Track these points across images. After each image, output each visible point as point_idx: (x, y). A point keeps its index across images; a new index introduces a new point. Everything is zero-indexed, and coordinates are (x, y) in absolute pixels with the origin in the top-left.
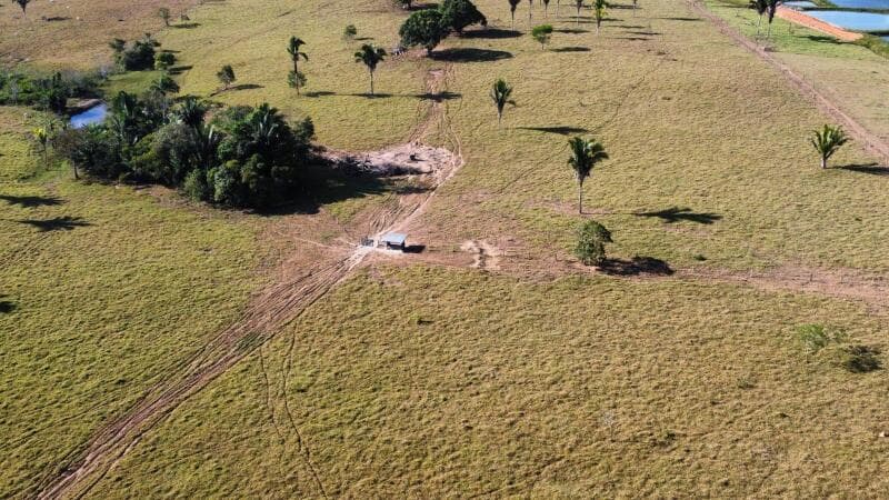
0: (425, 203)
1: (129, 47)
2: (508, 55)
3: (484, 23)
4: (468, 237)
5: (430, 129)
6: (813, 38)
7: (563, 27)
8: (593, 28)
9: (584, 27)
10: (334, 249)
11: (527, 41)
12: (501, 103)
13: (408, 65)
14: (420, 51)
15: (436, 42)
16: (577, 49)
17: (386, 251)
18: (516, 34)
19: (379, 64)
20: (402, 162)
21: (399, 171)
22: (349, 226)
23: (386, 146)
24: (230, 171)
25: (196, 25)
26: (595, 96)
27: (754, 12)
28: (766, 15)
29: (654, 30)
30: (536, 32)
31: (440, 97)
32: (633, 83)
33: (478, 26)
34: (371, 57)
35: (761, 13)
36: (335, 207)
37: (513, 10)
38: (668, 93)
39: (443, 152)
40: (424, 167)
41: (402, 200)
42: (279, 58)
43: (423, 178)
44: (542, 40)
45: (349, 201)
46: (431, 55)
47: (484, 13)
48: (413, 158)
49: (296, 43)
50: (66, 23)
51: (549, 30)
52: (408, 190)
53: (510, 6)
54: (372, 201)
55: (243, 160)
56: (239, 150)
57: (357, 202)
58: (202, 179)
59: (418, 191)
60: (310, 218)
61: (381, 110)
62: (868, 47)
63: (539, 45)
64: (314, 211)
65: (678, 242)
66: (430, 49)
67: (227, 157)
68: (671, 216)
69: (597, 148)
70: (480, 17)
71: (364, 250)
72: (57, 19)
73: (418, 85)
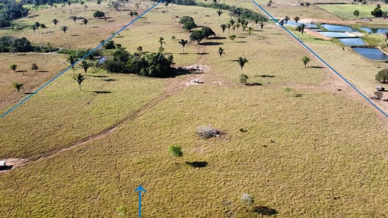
0: (202, 76)
1: (106, 42)
2: (223, 44)
3: (215, 35)
4: (214, 80)
5: (202, 61)
6: (316, 39)
7: (239, 36)
8: (248, 36)
9: (245, 36)
10: (181, 83)
11: (228, 40)
12: (221, 53)
13: (193, 46)
14: (196, 42)
15: (201, 40)
16: (243, 42)
17: (194, 83)
18: (224, 38)
19: (186, 45)
20: (195, 68)
21: (194, 70)
22: (184, 79)
23: (190, 65)
24: (153, 67)
25: (122, 37)
26: (247, 53)
27: (298, 32)
28: (301, 33)
29: (267, 37)
30: (231, 37)
31: (203, 54)
32: (259, 50)
33: (213, 36)
34: (184, 43)
35: (300, 31)
36: (180, 76)
37: (224, 31)
38: (268, 52)
39: (206, 66)
40: (201, 69)
41: (196, 75)
42: (153, 45)
43: (201, 71)
44: (232, 39)
45: (182, 76)
46: (199, 44)
47: (215, 32)
48: (198, 67)
49: (162, 39)
50: (79, 37)
51: (234, 36)
52: (197, 73)
53: (222, 30)
54: (188, 75)
55: (156, 65)
56: (154, 63)
57: (185, 76)
58: (145, 70)
59: (200, 73)
60: (174, 79)
61: (186, 57)
62: (332, 41)
63: (232, 41)
64: (174, 77)
65: (264, 81)
66: (199, 42)
67: (151, 64)
68: (264, 76)
69: (245, 59)
70: (213, 33)
71: (189, 83)
72: (76, 35)
73: (196, 51)
